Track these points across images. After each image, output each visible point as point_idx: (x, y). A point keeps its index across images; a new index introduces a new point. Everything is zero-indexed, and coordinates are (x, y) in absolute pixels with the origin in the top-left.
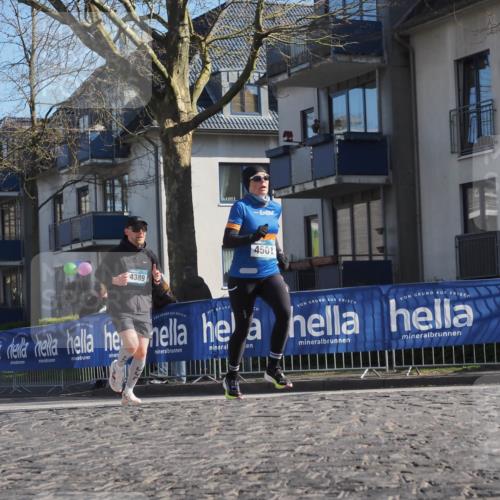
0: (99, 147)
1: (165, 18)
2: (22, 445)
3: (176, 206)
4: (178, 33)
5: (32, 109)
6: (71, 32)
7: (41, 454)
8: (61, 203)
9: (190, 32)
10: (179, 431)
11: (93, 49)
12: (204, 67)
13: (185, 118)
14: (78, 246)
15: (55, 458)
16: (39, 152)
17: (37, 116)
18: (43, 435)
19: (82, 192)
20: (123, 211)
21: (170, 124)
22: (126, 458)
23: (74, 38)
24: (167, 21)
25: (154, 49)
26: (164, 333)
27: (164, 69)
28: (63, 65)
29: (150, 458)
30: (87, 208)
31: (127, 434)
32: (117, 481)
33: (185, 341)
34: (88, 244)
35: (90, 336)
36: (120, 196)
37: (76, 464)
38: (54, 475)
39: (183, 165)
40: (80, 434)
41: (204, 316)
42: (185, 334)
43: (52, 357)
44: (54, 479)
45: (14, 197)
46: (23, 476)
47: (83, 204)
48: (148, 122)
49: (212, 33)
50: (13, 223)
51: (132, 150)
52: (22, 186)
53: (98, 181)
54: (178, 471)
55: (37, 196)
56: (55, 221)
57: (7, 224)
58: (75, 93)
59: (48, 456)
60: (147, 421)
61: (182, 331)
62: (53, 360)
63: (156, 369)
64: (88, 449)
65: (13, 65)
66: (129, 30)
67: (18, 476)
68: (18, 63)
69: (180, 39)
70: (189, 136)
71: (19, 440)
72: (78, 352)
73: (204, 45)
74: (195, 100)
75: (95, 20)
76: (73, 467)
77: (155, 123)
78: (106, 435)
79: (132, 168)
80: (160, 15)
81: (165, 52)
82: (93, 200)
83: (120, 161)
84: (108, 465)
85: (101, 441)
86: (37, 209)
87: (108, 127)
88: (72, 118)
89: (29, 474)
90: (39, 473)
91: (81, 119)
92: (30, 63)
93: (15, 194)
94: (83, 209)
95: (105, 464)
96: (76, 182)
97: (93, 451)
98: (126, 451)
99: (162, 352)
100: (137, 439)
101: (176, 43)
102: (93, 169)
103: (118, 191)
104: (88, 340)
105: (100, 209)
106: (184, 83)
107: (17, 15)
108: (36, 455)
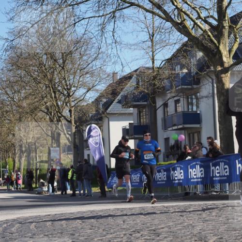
0: (185, 80)
1: (216, 17)
2: (150, 223)
3: (223, 108)
4: (223, 24)
5: (153, 62)
6: (171, 25)
7: (159, 227)
8: (167, 107)
9: (229, 23)
10: (225, 217)
11: (181, 33)
12: (236, 40)
13: (226, 65)
14: (175, 128)
15: (166, 229)
16: (156, 83)
17: (155, 66)
18: (161, 218)
19: (177, 102)
20: (197, 111)
21: (219, 68)
22: (200, 230)
23: (173, 28)
24: (217, 19)
25: (211, 32)
26: (218, 169)
27: (216, 42)
28: (167, 41)
29: (212, 230)
30: (180, 109)
31: (200, 218)
32: (196, 241)
33: (228, 174)
34: (180, 127)
35: (182, 171)
36: (195, 103)
37: (176, 232)
38: (165, 237)
39: (226, 88)
40: (178, 218)
41: (237, 161)
42: (228, 170)
43: (164, 181)
44: (166, 239)
45: (145, 104)
46: (151, 238)
47: (178, 108)
48: (208, 67)
49: (239, 24)
50: (144, 117)
51: (201, 81)
52: (149, 99)
53: (185, 97)
54: (226, 237)
55: (156, 104)
56: (164, 116)
57: (142, 117)
58: (173, 55)
59: (163, 228)
60: (210, 212)
61: (226, 168)
62: (164, 182)
63: (214, 187)
64: (182, 225)
65: (144, 42)
66: (199, 23)
67: (149, 238)
68: (146, 41)
69: (224, 27)
70: (229, 74)
71: (149, 220)
72: (176, 178)
73: (235, 30)
74: (231, 56)
75: (183, 19)
76: (174, 234)
77: (212, 68)
78: (191, 218)
79: (201, 90)
80: (214, 16)
81: (216, 33)
82: (183, 106)
83: (195, 86)
84: (191, 233)
85: (188, 221)
86: (156, 110)
87: (189, 70)
88: (172, 66)
89: (154, 237)
90: (158, 236)
91: (176, 67)
92: (152, 41)
93: (145, 103)
94: (178, 110)
95: (190, 233)
96: (174, 97)
97: (184, 226)
98: (200, 226)
99: (217, 179)
100: (205, 221)
101: (222, 29)
102: (182, 91)
103: (194, 101)
104: (181, 173)
105: (186, 110)
106: (226, 48)
107: (145, 18)
108: (157, 227)
